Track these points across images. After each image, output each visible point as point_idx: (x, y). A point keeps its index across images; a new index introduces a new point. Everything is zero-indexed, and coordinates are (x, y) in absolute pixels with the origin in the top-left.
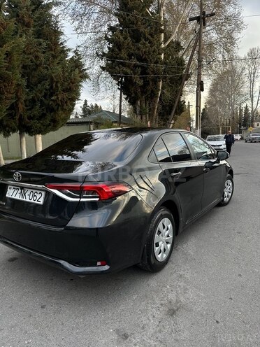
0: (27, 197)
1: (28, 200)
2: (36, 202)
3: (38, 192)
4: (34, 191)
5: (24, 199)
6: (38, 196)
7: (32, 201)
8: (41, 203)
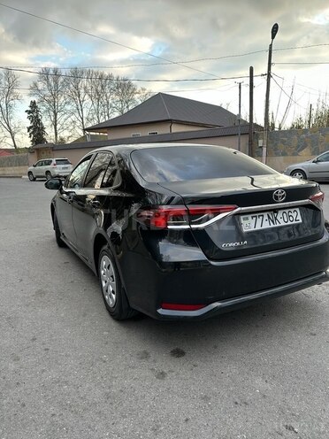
0: (281, 221)
1: (283, 224)
2: (294, 222)
3: (292, 210)
4: (287, 211)
5: (278, 225)
6: (294, 215)
7: (289, 223)
8: (301, 221)
